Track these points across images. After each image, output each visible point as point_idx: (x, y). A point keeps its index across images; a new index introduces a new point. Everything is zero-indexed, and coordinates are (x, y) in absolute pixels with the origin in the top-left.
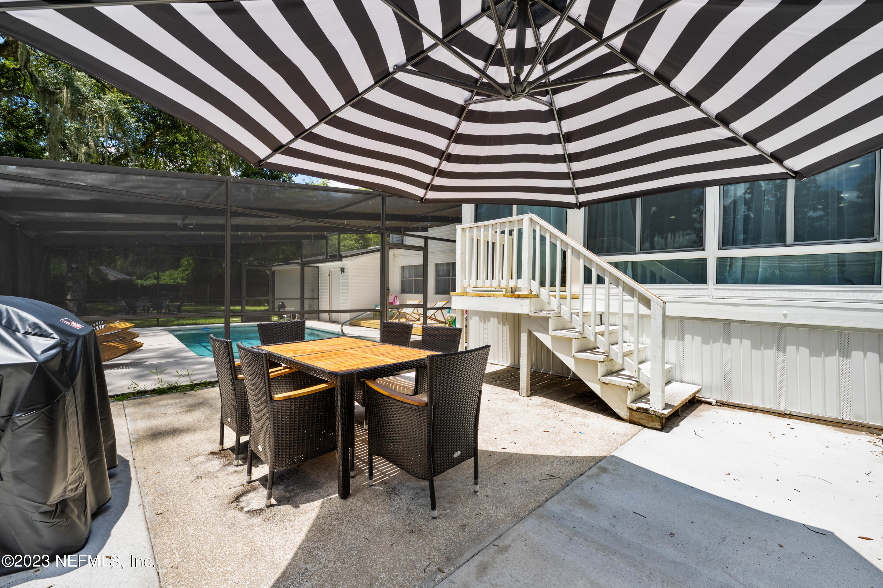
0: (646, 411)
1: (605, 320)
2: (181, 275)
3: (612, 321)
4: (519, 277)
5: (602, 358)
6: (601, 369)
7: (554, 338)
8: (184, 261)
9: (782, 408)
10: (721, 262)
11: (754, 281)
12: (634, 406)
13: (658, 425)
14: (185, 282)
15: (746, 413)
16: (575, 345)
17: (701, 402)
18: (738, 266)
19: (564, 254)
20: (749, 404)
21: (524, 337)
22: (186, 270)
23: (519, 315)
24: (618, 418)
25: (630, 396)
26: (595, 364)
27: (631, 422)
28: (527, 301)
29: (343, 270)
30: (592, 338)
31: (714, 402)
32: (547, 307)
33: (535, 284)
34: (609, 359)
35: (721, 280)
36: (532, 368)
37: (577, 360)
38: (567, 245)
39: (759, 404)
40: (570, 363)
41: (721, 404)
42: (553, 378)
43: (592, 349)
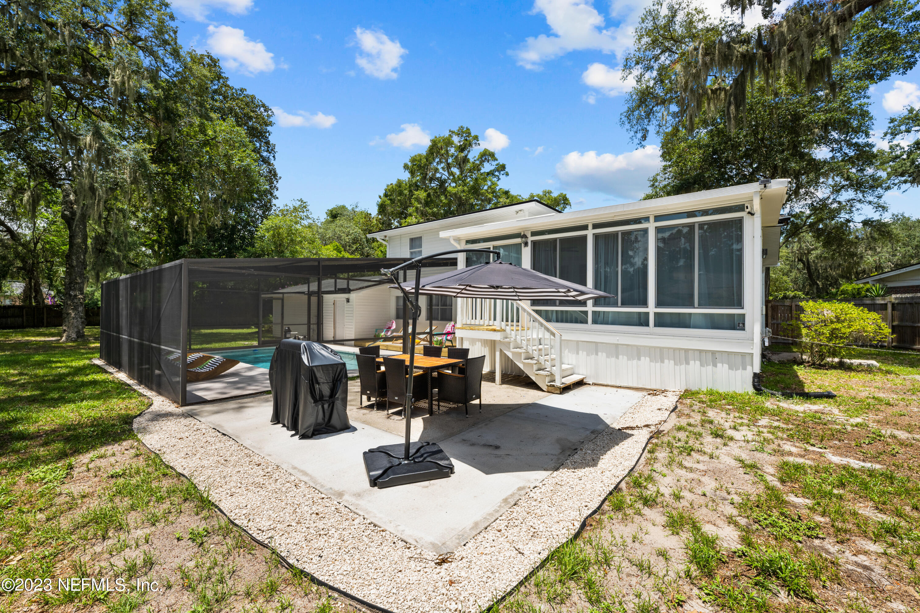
0: (553, 386)
1: (542, 342)
3: (546, 343)
4: (495, 319)
5: (535, 362)
6: (535, 367)
7: (513, 353)
9: (618, 384)
10: (594, 313)
11: (607, 323)
12: (549, 384)
13: (558, 392)
15: (604, 388)
16: (523, 356)
17: (586, 384)
18: (602, 315)
19: (518, 309)
20: (605, 383)
21: (498, 354)
23: (494, 341)
24: (543, 391)
25: (547, 379)
26: (532, 365)
27: (548, 392)
28: (499, 333)
29: (348, 300)
30: (531, 352)
31: (591, 383)
32: (509, 336)
33: (504, 323)
34: (538, 362)
35: (595, 322)
36: (502, 371)
37: (524, 363)
38: (519, 305)
39: (610, 383)
40: (521, 366)
41: (595, 384)
42: (515, 376)
43: (532, 358)
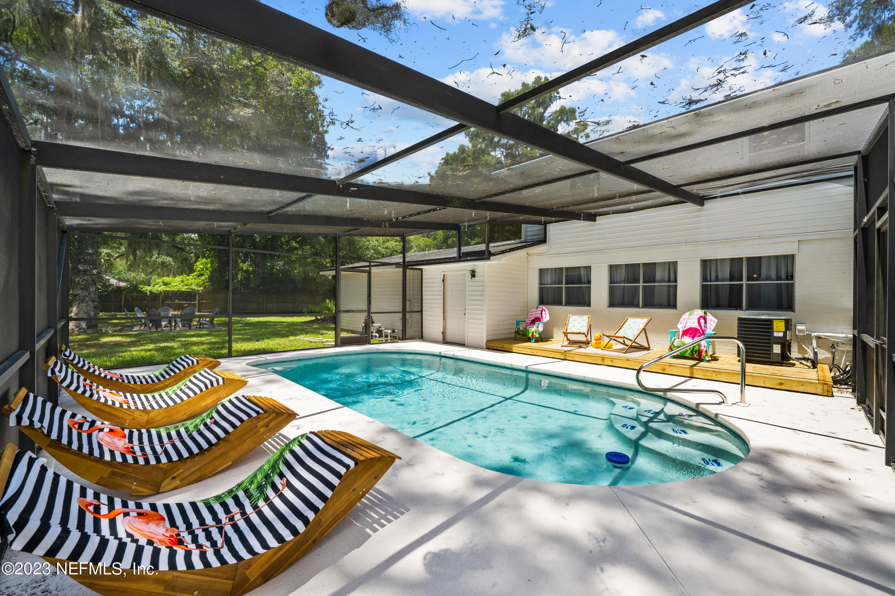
2: (197, 281)
8: (199, 265)
14: (202, 288)
22: (202, 275)
29: (473, 274)
